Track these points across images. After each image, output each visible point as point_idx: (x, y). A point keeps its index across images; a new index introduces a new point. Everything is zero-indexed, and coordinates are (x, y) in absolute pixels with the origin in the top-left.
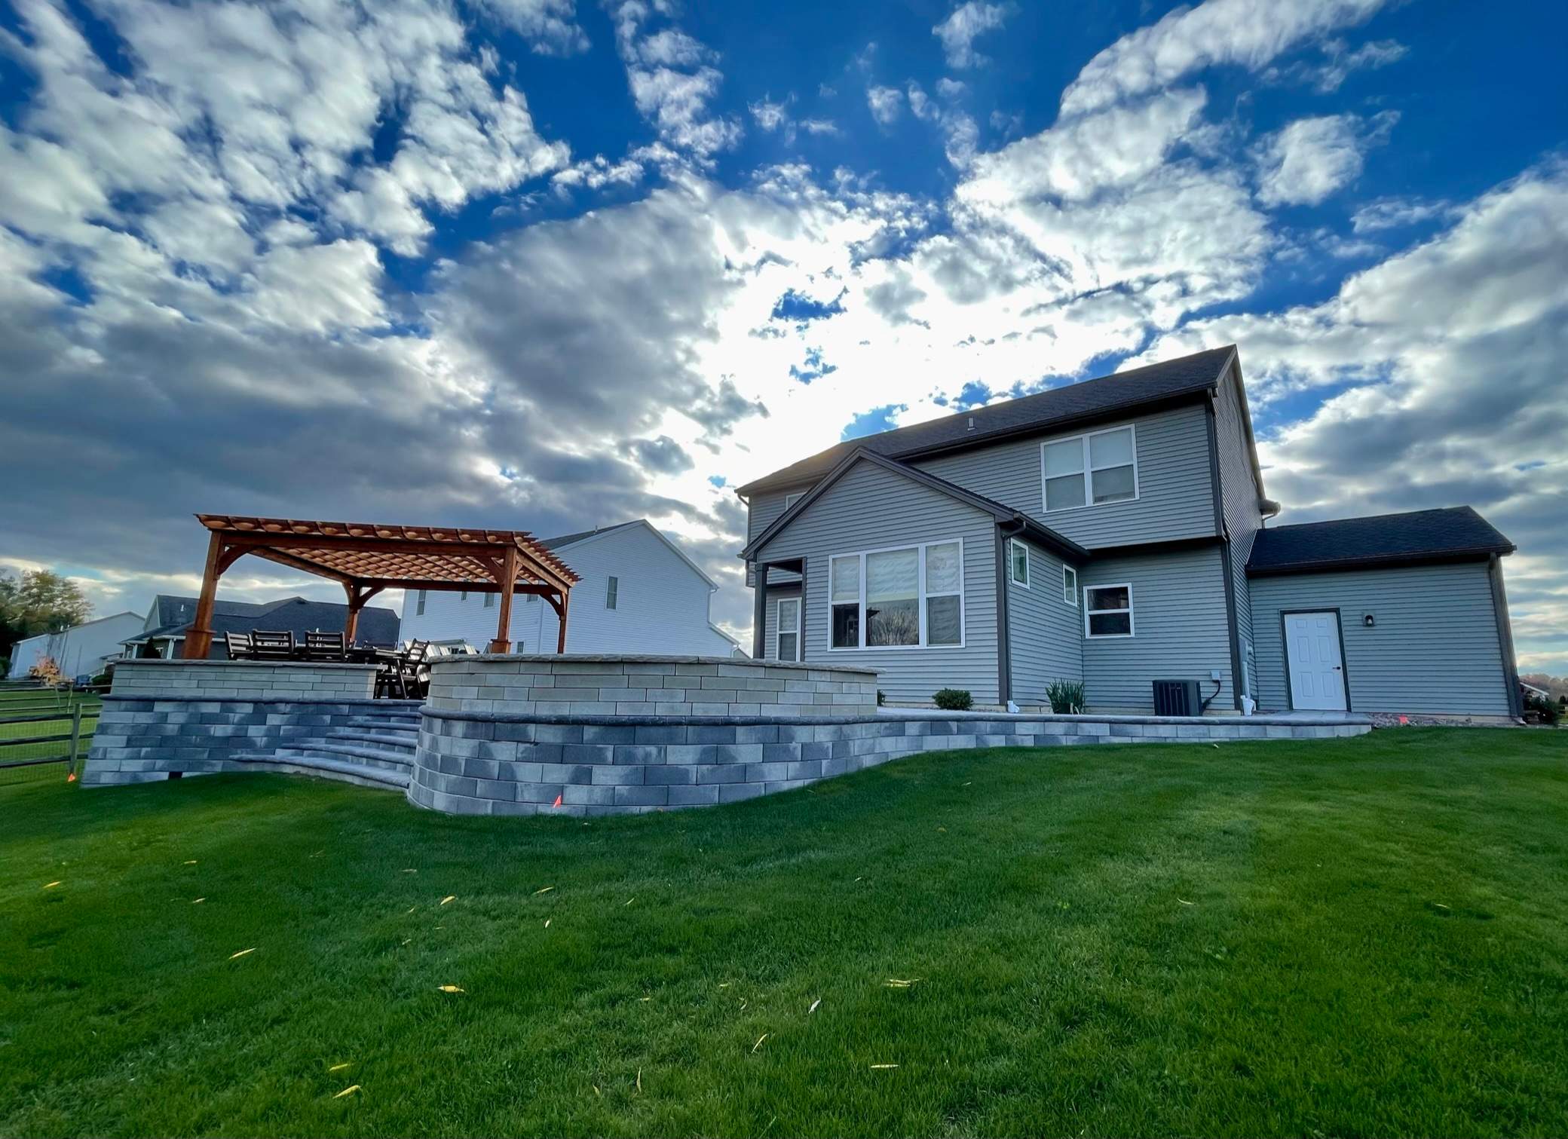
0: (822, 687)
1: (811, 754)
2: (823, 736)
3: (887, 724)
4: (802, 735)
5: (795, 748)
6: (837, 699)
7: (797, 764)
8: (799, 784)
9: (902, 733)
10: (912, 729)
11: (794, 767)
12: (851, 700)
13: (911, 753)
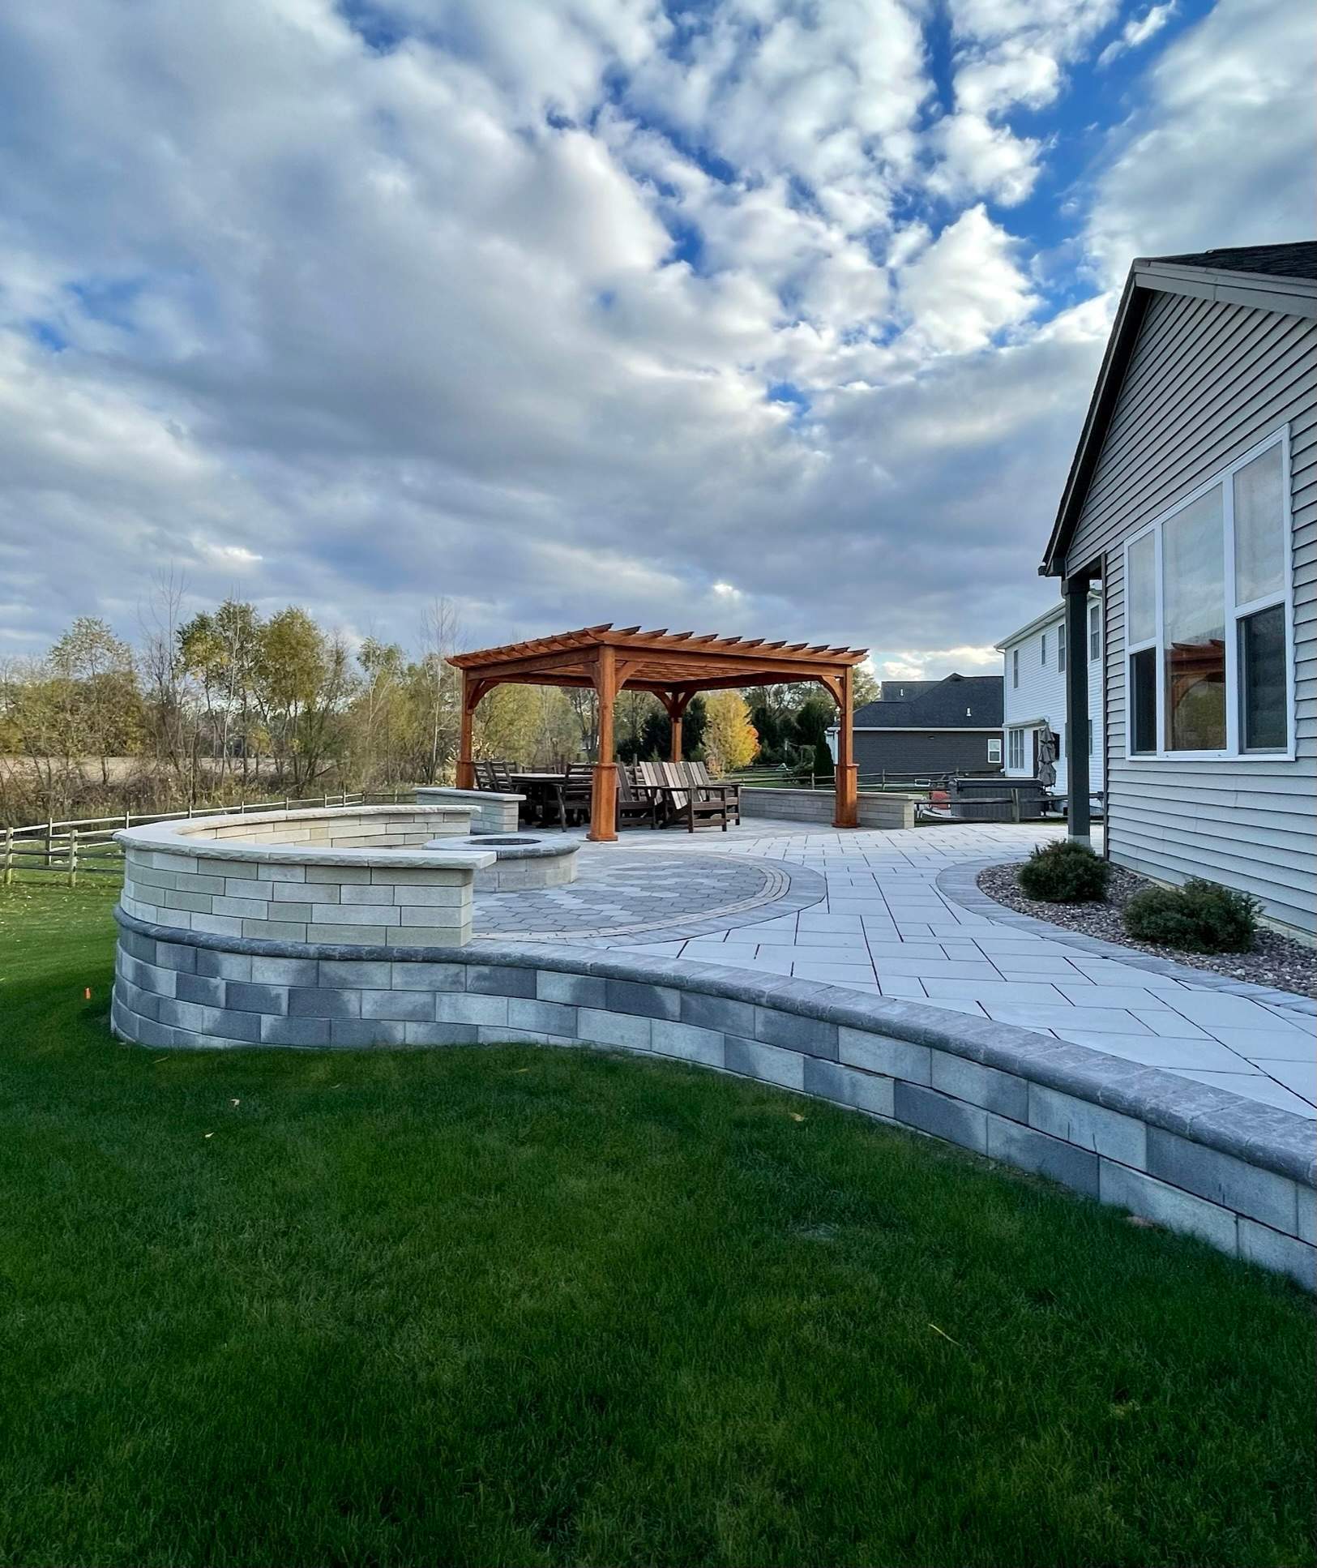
0: (286, 892)
1: (243, 1000)
2: (273, 975)
3: (486, 970)
4: (233, 968)
5: (217, 987)
6: (319, 914)
7: (217, 1012)
8: (218, 1043)
9: (529, 993)
10: (554, 988)
11: (212, 1015)
12: (365, 917)
13: (540, 1038)
